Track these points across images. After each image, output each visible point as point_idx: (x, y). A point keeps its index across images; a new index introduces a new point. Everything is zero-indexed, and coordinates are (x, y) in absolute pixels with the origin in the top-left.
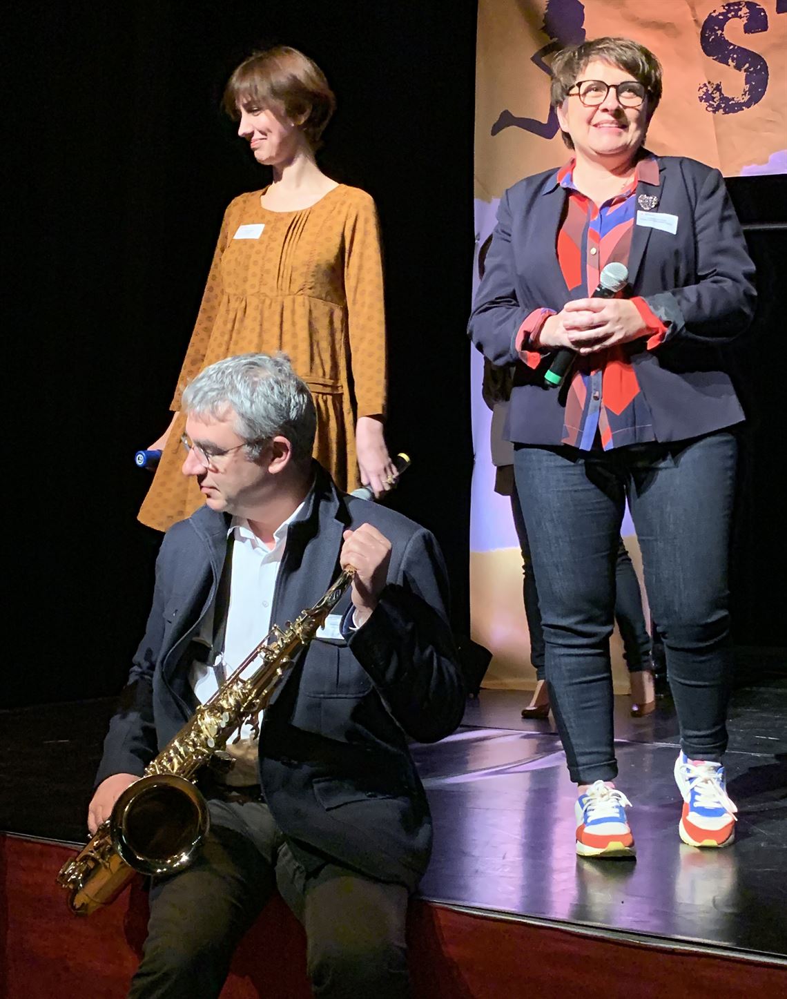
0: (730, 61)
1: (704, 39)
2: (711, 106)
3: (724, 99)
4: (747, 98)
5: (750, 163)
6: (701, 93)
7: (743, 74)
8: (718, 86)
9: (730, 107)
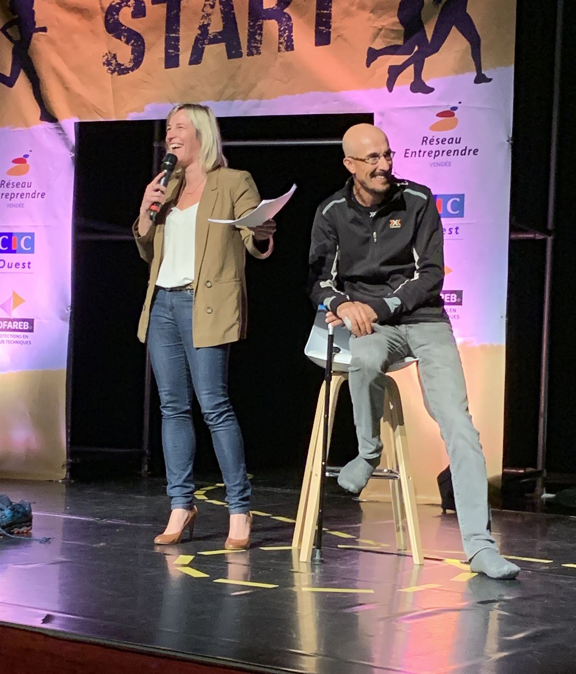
0: (122, 38)
1: (106, 22)
2: (110, 69)
3: (119, 65)
4: (132, 65)
5: (132, 111)
6: (104, 60)
7: (129, 48)
8: (115, 55)
9: (122, 70)
